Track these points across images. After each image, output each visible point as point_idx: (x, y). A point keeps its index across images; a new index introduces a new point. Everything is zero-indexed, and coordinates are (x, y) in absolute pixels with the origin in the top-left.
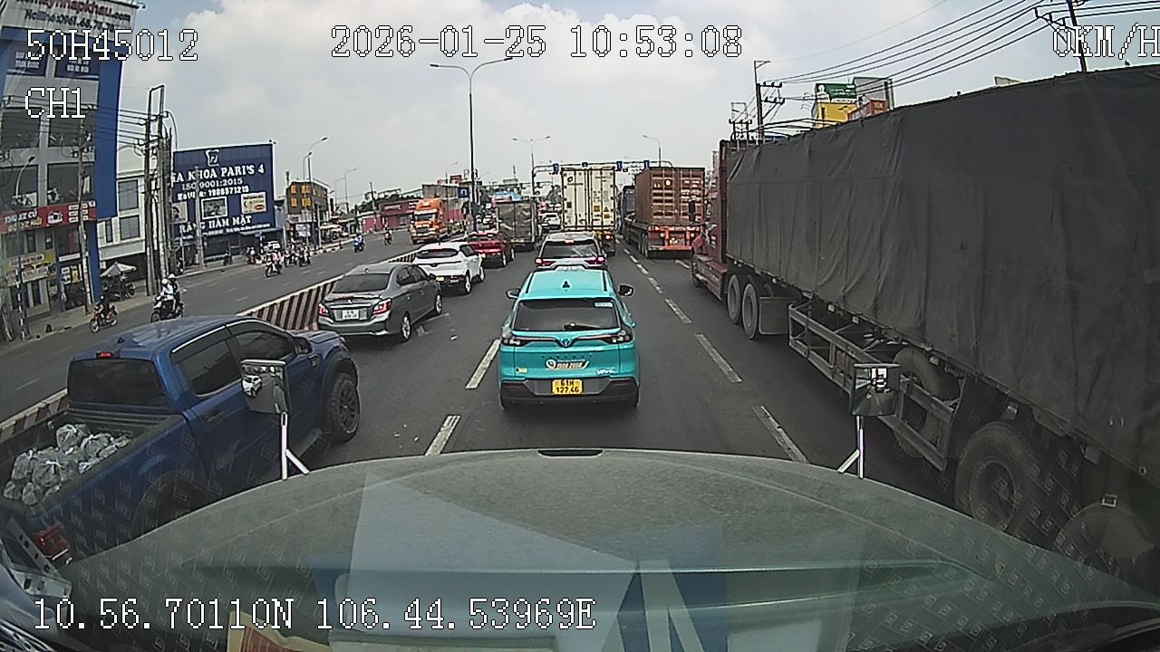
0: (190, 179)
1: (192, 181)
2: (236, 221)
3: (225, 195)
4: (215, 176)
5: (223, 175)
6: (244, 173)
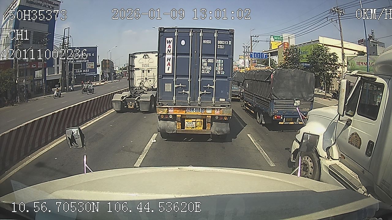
3: (81, 62)
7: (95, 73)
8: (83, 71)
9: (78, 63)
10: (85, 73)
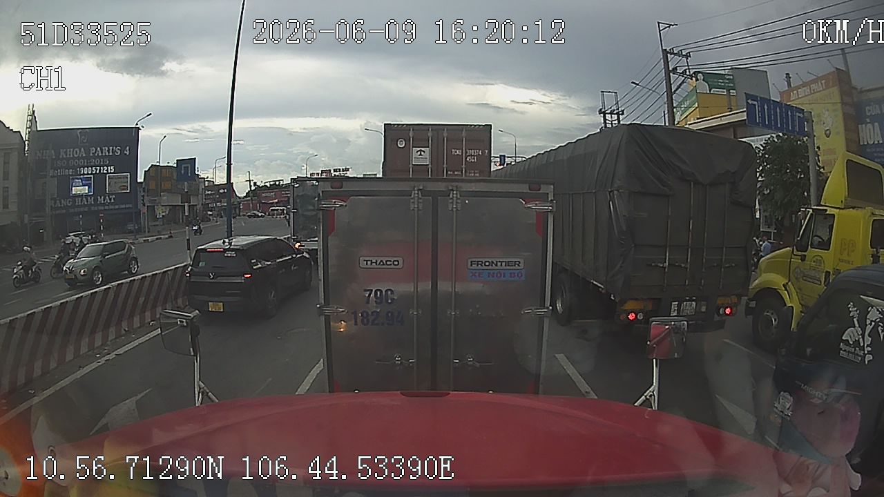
0: (61, 157)
1: (63, 159)
2: (101, 199)
3: (92, 174)
4: (84, 155)
5: (91, 155)
6: (111, 154)
7: (131, 206)
9: (84, 174)
10: (104, 204)
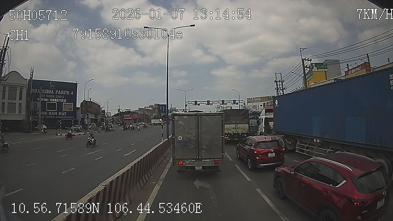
0: (43, 93)
2: (60, 113)
3: (56, 102)
4: (53, 93)
5: (56, 93)
6: (65, 94)
7: (73, 117)
8: (58, 114)
9: (53, 102)
10: (61, 116)
